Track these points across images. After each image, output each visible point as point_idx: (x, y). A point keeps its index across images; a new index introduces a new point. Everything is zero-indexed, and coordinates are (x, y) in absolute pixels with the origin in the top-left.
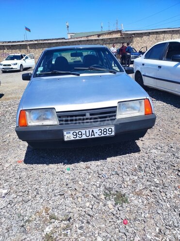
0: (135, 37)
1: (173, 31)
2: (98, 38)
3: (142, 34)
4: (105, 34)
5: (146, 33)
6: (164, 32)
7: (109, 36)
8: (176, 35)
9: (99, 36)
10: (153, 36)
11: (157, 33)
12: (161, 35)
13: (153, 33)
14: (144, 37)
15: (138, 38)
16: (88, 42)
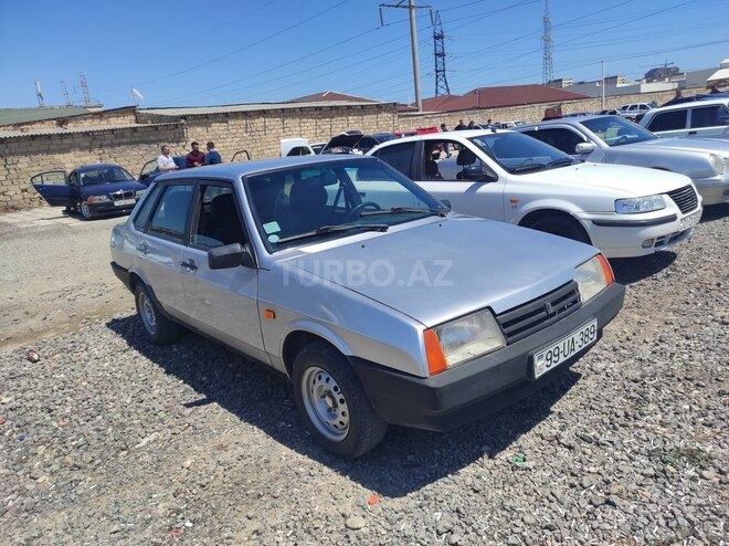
0: (190, 125)
1: (283, 109)
2: (60, 130)
3: (206, 116)
4: (84, 116)
5: (216, 115)
6: (263, 113)
7: (96, 122)
8: (292, 121)
9: (62, 122)
10: (238, 122)
11: (246, 114)
12: (256, 121)
13: (236, 115)
14: (215, 126)
15: (199, 129)
16: (36, 143)
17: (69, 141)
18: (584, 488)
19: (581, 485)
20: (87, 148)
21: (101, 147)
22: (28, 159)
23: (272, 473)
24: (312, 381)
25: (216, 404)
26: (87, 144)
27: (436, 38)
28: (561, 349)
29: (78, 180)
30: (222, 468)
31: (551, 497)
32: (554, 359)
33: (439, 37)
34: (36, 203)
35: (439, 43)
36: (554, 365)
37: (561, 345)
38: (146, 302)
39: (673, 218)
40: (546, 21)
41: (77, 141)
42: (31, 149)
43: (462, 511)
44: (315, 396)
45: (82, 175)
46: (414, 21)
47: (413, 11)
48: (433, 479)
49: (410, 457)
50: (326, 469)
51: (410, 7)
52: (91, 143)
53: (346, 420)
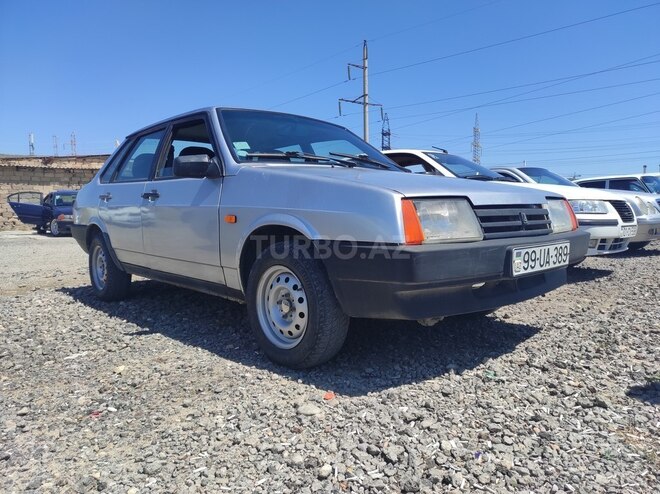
4: (69, 159)
9: (47, 161)
16: (20, 173)
17: (50, 175)
18: (567, 395)
19: (562, 392)
20: (65, 183)
21: (79, 183)
22: (9, 187)
23: (215, 377)
24: (269, 286)
25: (158, 334)
26: (67, 179)
27: (384, 134)
28: (538, 256)
29: (52, 202)
30: (158, 375)
31: (531, 399)
32: (531, 263)
33: (386, 134)
34: (9, 227)
35: (386, 138)
36: (530, 270)
37: (537, 250)
38: (100, 256)
39: (614, 223)
40: (476, 130)
41: (57, 175)
42: (13, 178)
43: (431, 405)
44: (271, 303)
45: (58, 197)
46: (367, 114)
47: (367, 107)
48: (395, 385)
49: (369, 370)
50: (275, 376)
51: (365, 104)
52: (71, 179)
53: (303, 322)
